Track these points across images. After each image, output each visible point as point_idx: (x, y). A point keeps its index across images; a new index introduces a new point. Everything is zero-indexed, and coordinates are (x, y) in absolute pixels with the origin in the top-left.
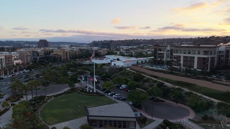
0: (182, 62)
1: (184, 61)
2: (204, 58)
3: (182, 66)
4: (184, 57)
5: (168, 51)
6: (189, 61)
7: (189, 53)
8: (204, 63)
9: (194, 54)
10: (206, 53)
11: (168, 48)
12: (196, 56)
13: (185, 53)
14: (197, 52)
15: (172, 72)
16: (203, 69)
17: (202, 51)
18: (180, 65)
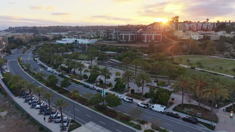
0: (123, 38)
1: (124, 37)
2: (133, 35)
3: (124, 40)
4: (124, 35)
5: (114, 33)
6: (127, 37)
7: (127, 34)
8: (133, 37)
9: (129, 34)
10: (133, 33)
11: (114, 32)
12: (130, 35)
13: (124, 34)
14: (130, 33)
15: (120, 42)
16: (132, 40)
17: (132, 32)
18: (123, 39)
